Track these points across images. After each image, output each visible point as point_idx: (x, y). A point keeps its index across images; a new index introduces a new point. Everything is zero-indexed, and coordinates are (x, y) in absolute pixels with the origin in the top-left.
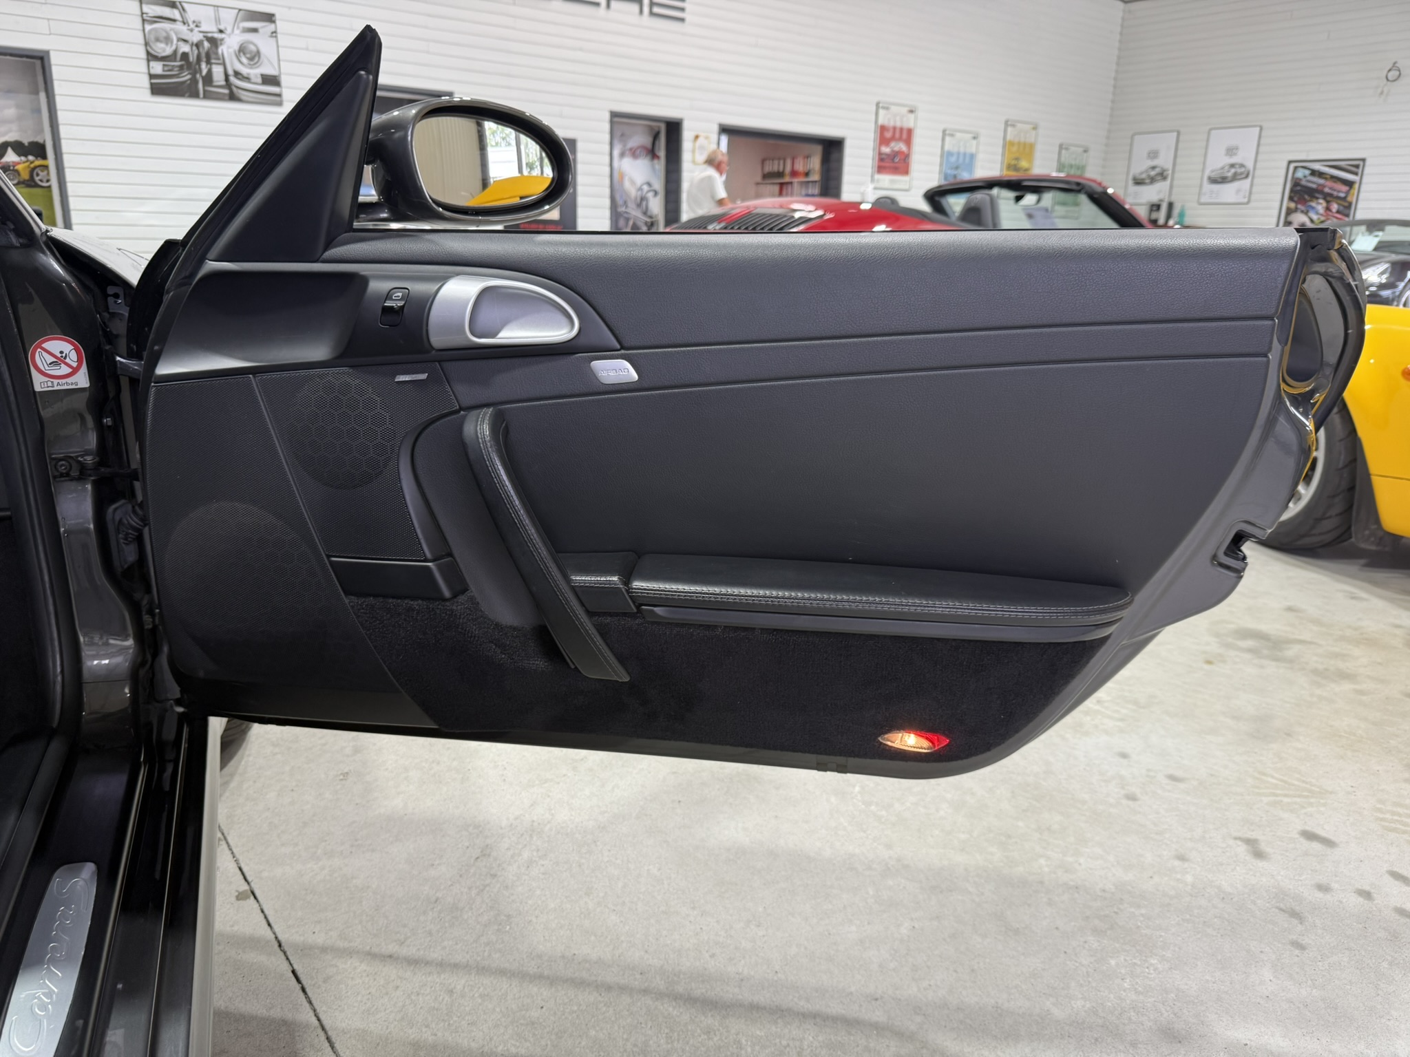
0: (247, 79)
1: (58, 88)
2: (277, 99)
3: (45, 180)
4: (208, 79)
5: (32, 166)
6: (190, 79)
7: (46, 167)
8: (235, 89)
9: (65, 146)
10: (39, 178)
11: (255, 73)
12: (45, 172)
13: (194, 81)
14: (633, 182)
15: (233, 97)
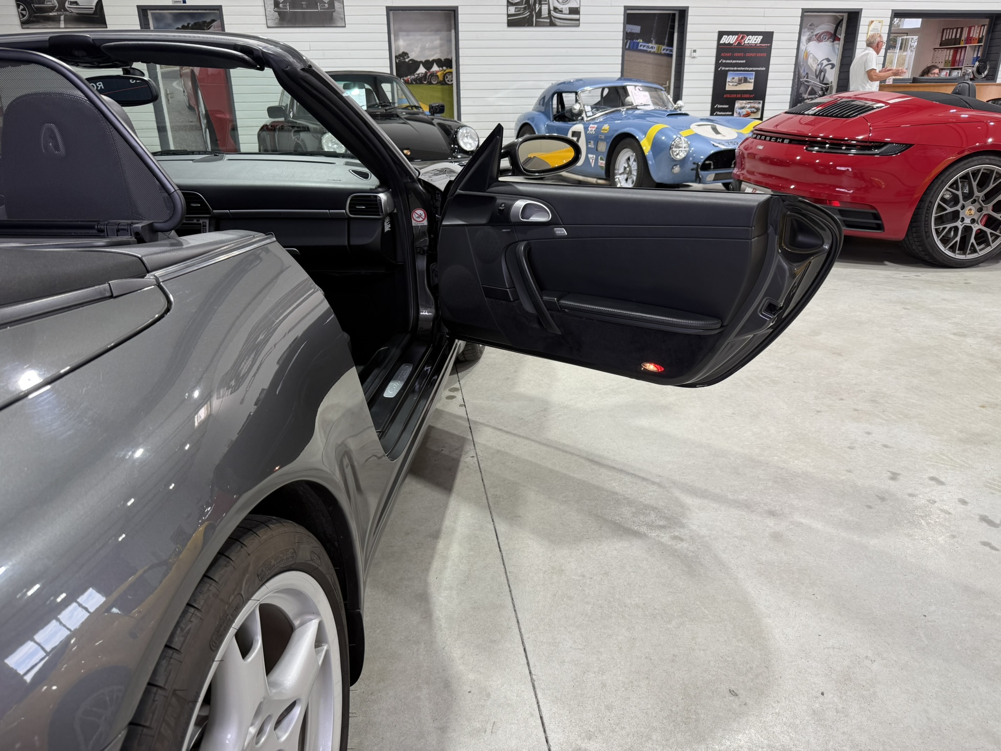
0: (561, 12)
1: (461, 27)
2: (578, 22)
3: (450, 81)
4: (539, 14)
5: (445, 73)
6: (529, 15)
7: (451, 73)
8: (552, 17)
9: (462, 61)
10: (448, 79)
11: (565, 8)
12: (451, 76)
13: (531, 16)
14: (815, 59)
15: (552, 24)
